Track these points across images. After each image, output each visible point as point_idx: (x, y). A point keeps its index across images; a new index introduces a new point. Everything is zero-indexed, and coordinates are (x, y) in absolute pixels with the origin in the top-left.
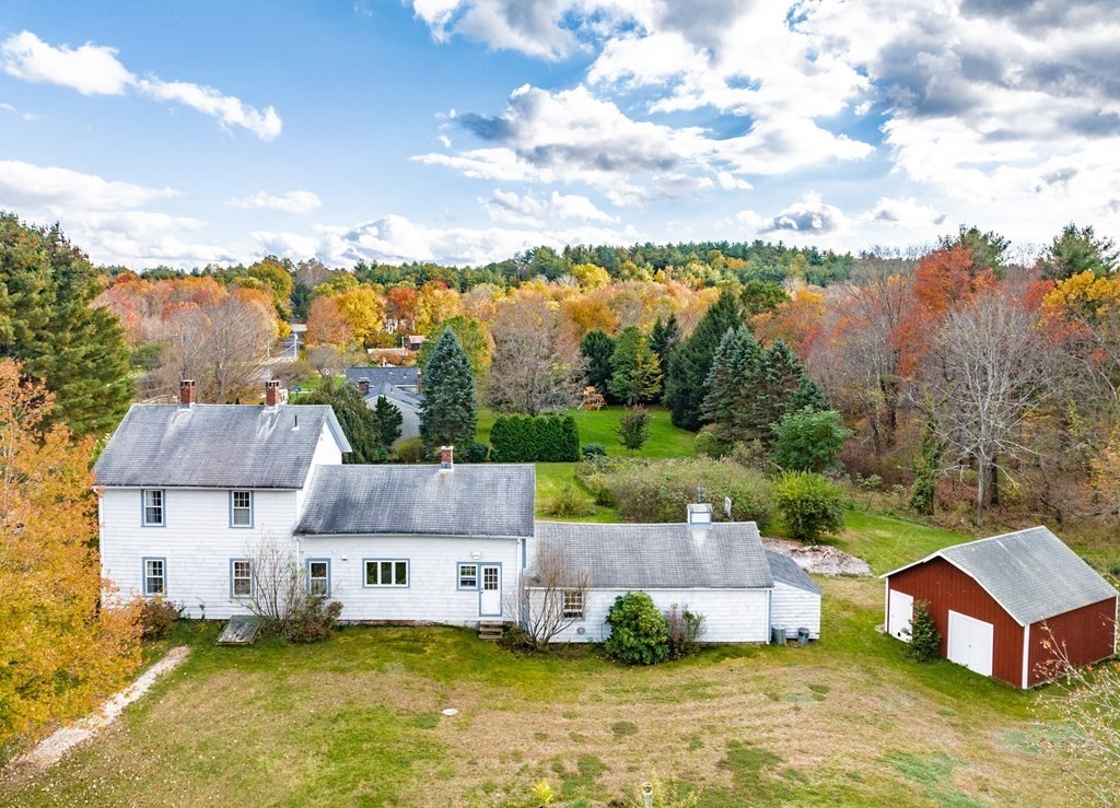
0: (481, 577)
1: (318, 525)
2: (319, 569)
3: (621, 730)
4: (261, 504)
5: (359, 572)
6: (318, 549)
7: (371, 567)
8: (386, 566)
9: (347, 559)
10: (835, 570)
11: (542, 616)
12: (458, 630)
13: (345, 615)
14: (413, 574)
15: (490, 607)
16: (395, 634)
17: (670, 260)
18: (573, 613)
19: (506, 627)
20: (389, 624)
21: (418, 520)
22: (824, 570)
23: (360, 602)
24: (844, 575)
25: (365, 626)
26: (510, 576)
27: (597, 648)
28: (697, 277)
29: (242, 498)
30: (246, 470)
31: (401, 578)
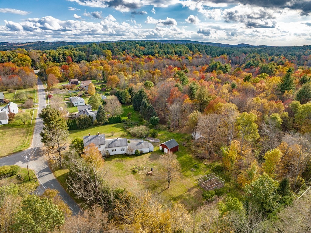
0: (123, 150)
1: (107, 147)
2: (108, 151)
3: (138, 162)
4: (101, 146)
5: (111, 150)
6: (107, 149)
7: (112, 150)
8: (114, 150)
9: (110, 150)
10: (156, 142)
11: (129, 153)
12: (121, 154)
13: (111, 154)
14: (116, 150)
15: (124, 152)
16: (115, 156)
17: (126, 48)
18: (132, 152)
19: (126, 154)
20: (114, 155)
21: (117, 146)
22: (155, 142)
23: (112, 153)
24: (157, 142)
25: (112, 155)
26: (125, 149)
27: (134, 155)
28: (133, 53)
29: (100, 145)
30: (99, 143)
31: (115, 151)
